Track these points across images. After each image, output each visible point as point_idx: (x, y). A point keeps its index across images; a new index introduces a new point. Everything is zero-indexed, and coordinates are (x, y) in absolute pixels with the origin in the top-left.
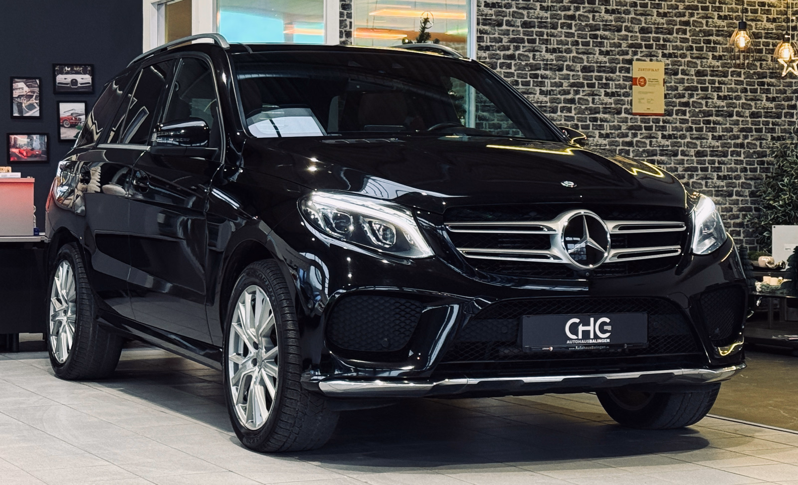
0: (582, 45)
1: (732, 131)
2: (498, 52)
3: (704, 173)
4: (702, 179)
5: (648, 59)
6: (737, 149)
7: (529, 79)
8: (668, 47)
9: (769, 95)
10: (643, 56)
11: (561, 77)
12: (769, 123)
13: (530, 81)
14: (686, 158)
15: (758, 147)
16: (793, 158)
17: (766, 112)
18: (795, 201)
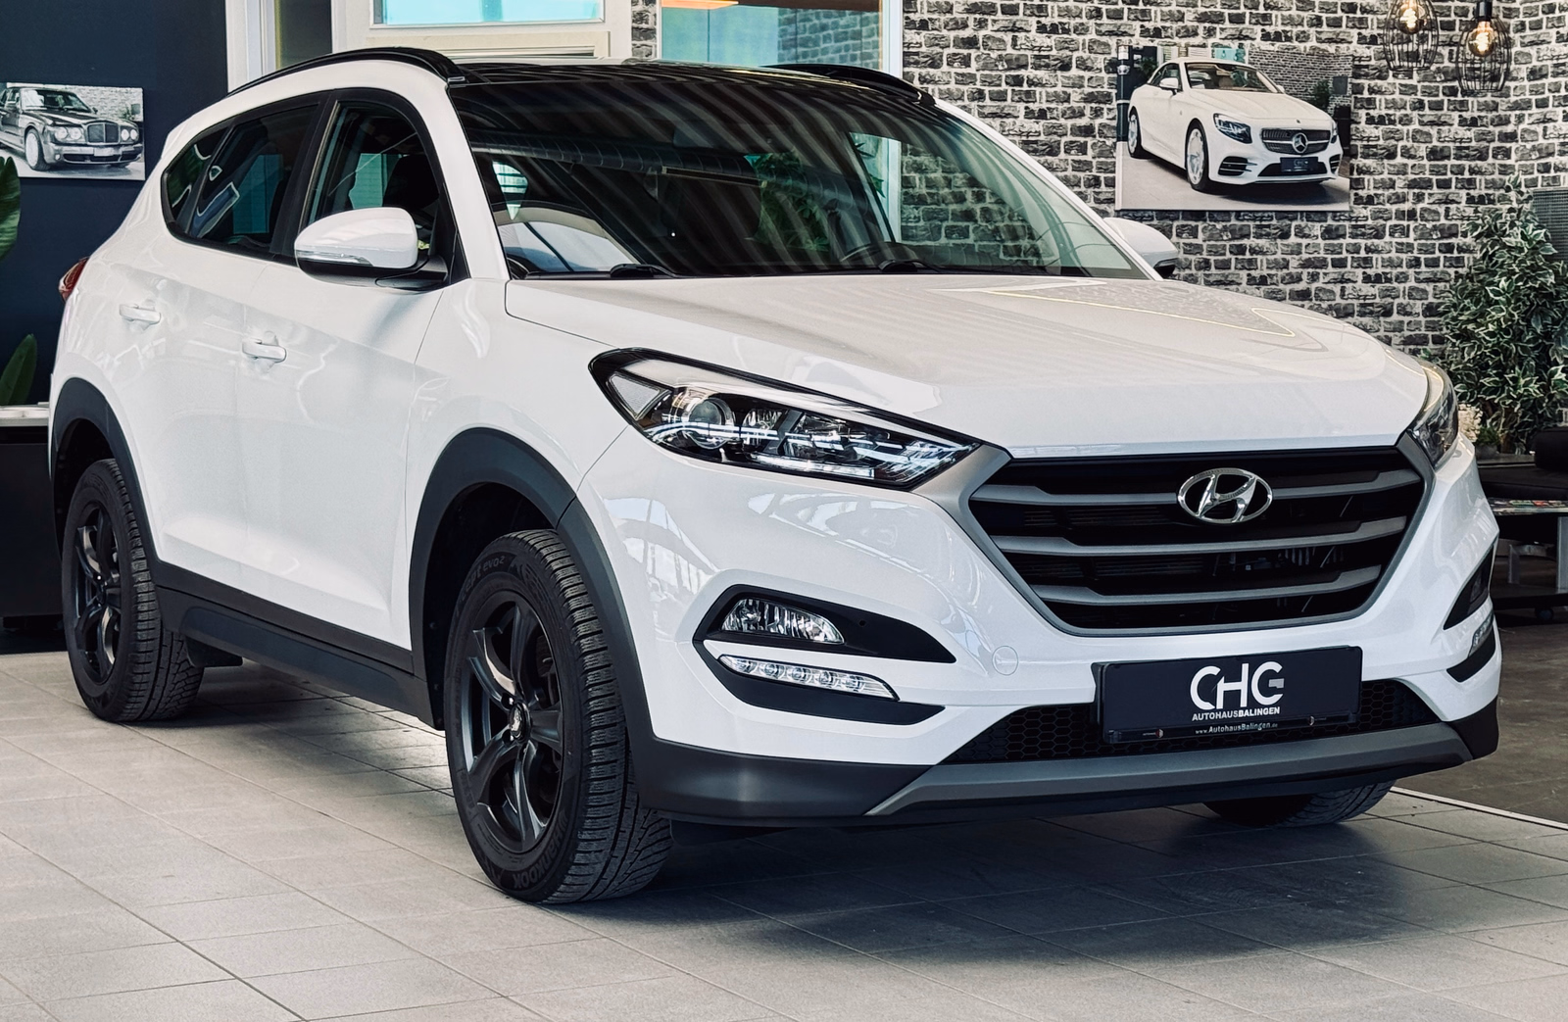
0: (1108, 17)
1: (1393, 187)
2: (944, 32)
3: (1338, 270)
4: (1335, 281)
5: (1235, 45)
6: (1401, 223)
7: (1004, 87)
8: (1274, 19)
9: (1464, 114)
10: (1226, 38)
11: (1067, 81)
12: (1464, 169)
13: (1006, 92)
14: (1304, 242)
15: (1442, 217)
16: (1514, 239)
17: (1458, 148)
18: (1518, 323)
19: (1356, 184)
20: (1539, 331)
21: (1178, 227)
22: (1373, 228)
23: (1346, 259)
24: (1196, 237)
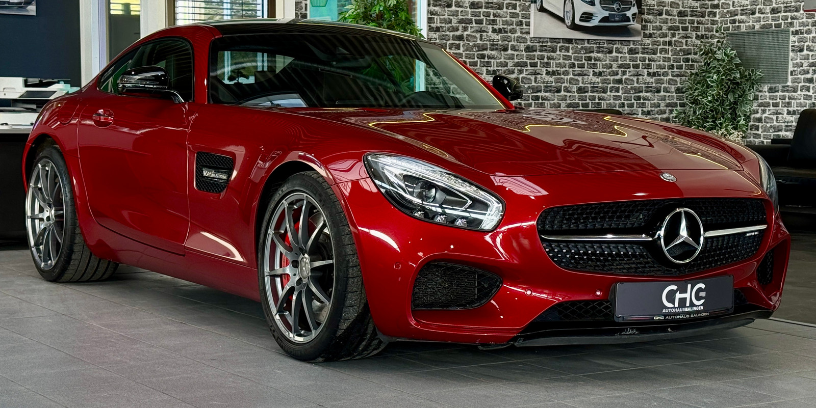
1: (661, 29)
3: (636, 70)
4: (634, 75)
6: (665, 47)
12: (694, 22)
14: (620, 55)
15: (684, 45)
16: (720, 55)
17: (692, 11)
18: (723, 97)
19: (644, 28)
20: (732, 101)
21: (560, 47)
22: (652, 49)
23: (639, 64)
24: (568, 52)
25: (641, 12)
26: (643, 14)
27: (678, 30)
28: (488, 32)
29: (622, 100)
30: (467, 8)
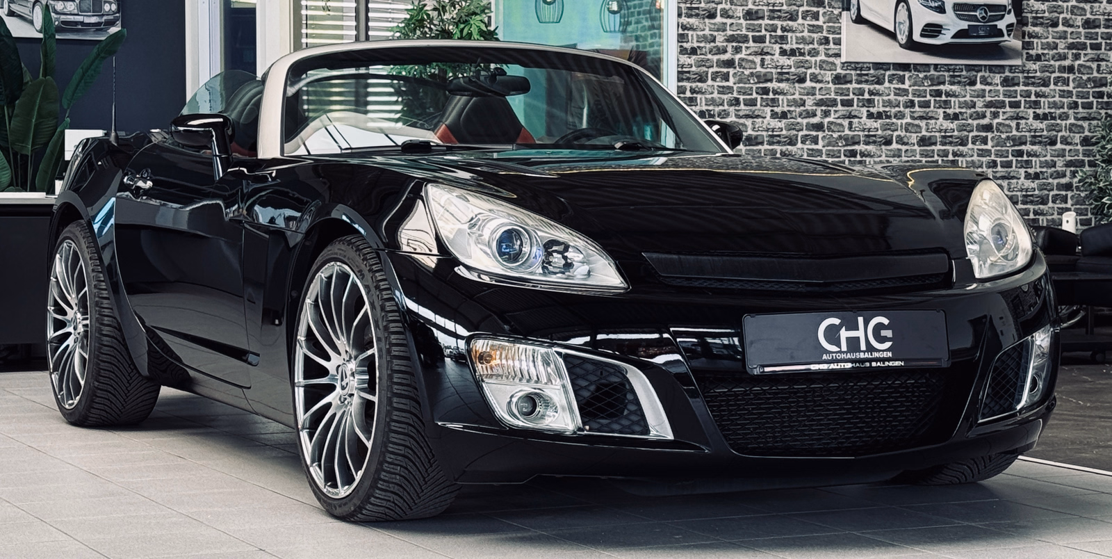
1: (1056, 48)
3: (1014, 110)
4: (1012, 118)
6: (1063, 75)
14: (988, 88)
15: (1095, 72)
17: (1107, 20)
19: (1027, 46)
21: (889, 76)
22: (1040, 79)
23: (1020, 101)
24: (903, 83)
25: (1022, 22)
26: (1027, 25)
27: (1085, 48)
28: (774, 55)
29: (993, 155)
30: (740, 18)
